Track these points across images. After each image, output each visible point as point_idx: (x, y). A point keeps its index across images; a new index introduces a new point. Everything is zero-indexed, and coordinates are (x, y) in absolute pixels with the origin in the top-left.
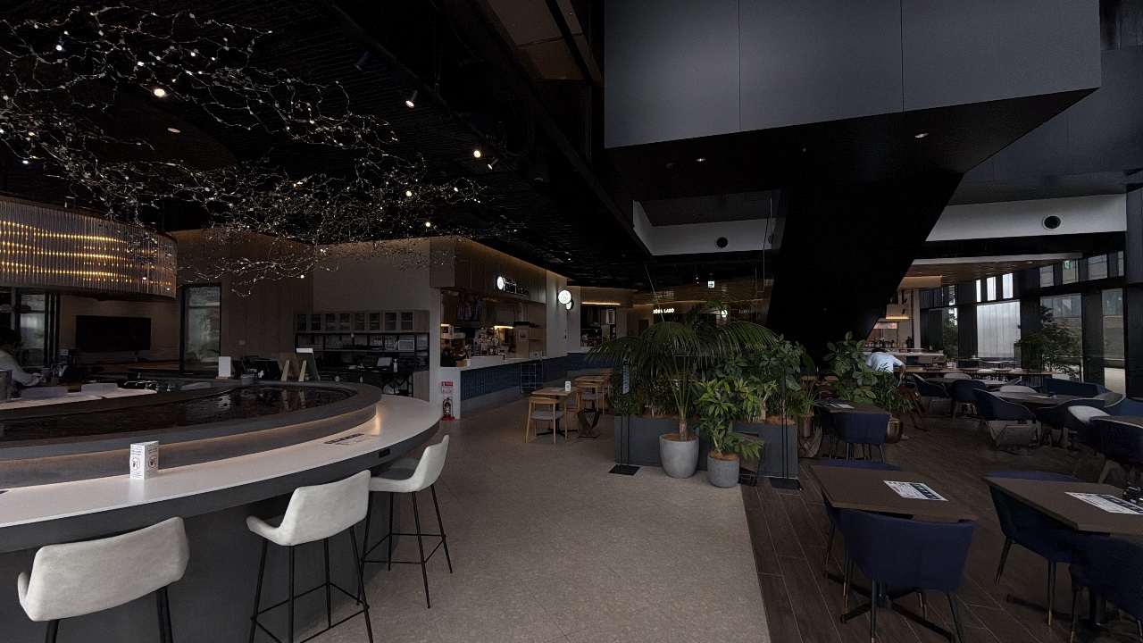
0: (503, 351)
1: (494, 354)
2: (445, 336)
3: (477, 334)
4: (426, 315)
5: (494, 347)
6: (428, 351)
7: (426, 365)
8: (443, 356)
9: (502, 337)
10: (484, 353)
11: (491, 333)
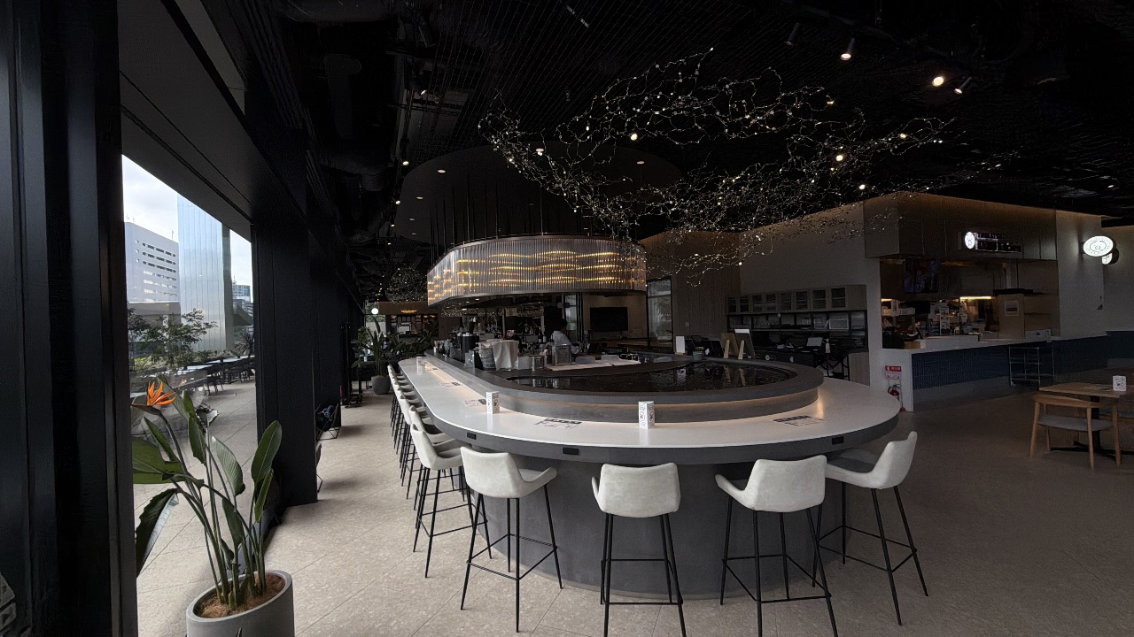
0: (977, 330)
1: (962, 333)
2: (887, 312)
3: (932, 309)
4: (862, 289)
5: (961, 325)
6: (866, 330)
7: (864, 346)
8: (885, 336)
9: (974, 311)
10: (946, 332)
11: (956, 307)
